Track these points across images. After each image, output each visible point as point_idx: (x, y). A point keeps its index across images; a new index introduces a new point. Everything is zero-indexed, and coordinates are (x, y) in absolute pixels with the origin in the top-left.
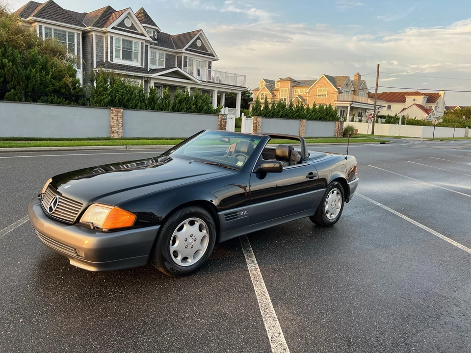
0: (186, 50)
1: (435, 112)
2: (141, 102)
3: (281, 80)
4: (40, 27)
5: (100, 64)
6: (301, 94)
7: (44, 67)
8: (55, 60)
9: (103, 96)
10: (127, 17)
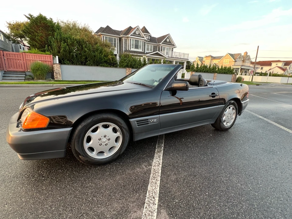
0: (162, 43)
1: (289, 70)
2: (140, 66)
3: (206, 57)
4: (103, 37)
5: (126, 51)
6: (215, 63)
7: (101, 52)
8: (106, 49)
9: (124, 63)
10: (137, 30)
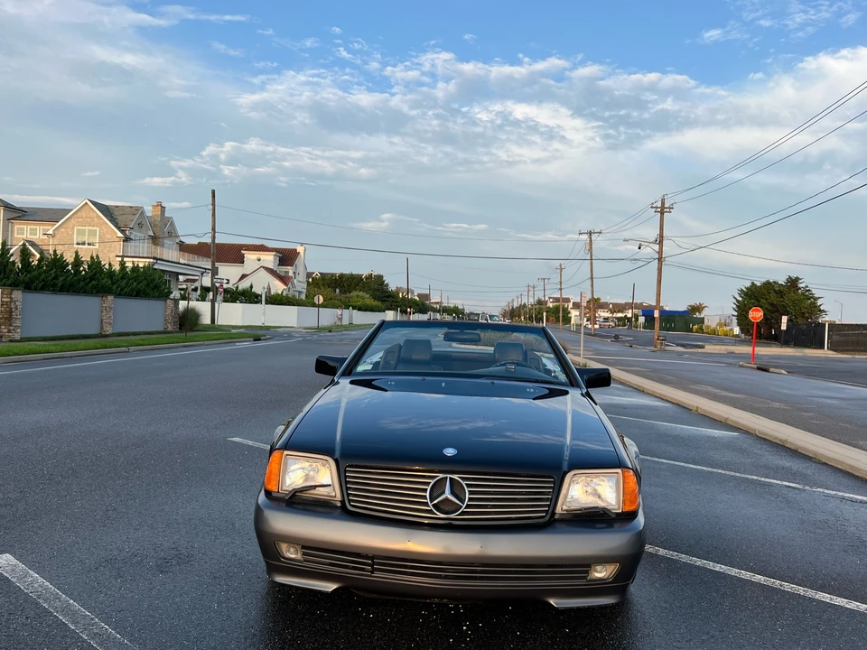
1: (295, 281)
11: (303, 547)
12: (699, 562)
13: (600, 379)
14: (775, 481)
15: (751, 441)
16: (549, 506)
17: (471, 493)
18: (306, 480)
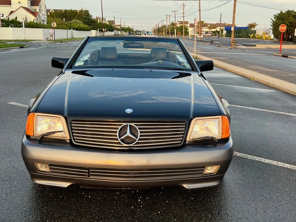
11: (50, 165)
12: (258, 159)
13: (208, 66)
14: (293, 115)
15: (280, 94)
16: (183, 137)
17: (141, 132)
18: (49, 129)
